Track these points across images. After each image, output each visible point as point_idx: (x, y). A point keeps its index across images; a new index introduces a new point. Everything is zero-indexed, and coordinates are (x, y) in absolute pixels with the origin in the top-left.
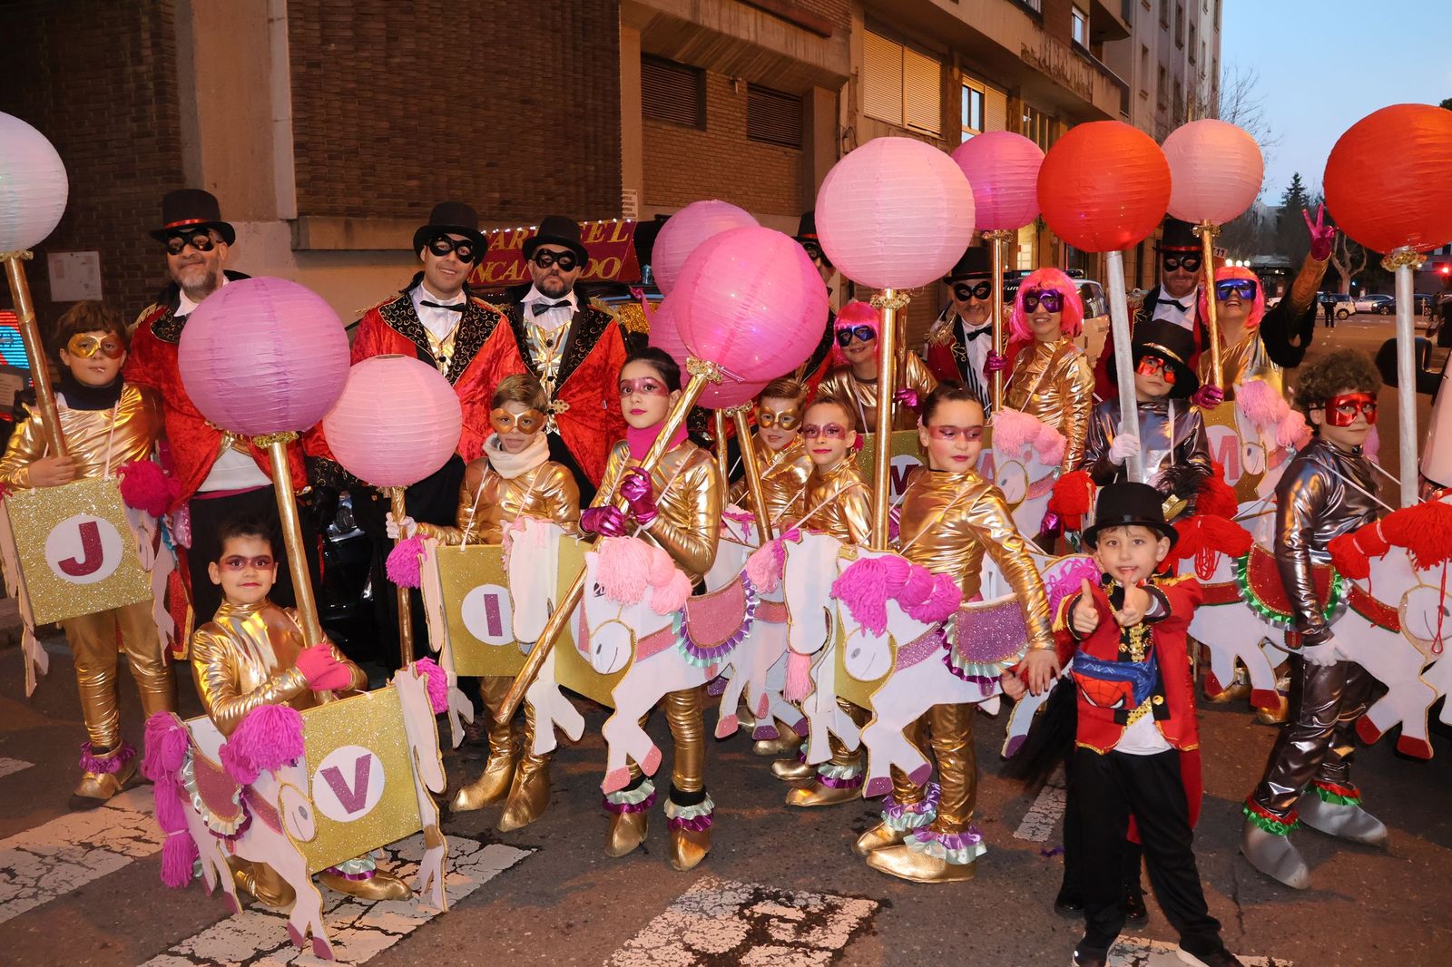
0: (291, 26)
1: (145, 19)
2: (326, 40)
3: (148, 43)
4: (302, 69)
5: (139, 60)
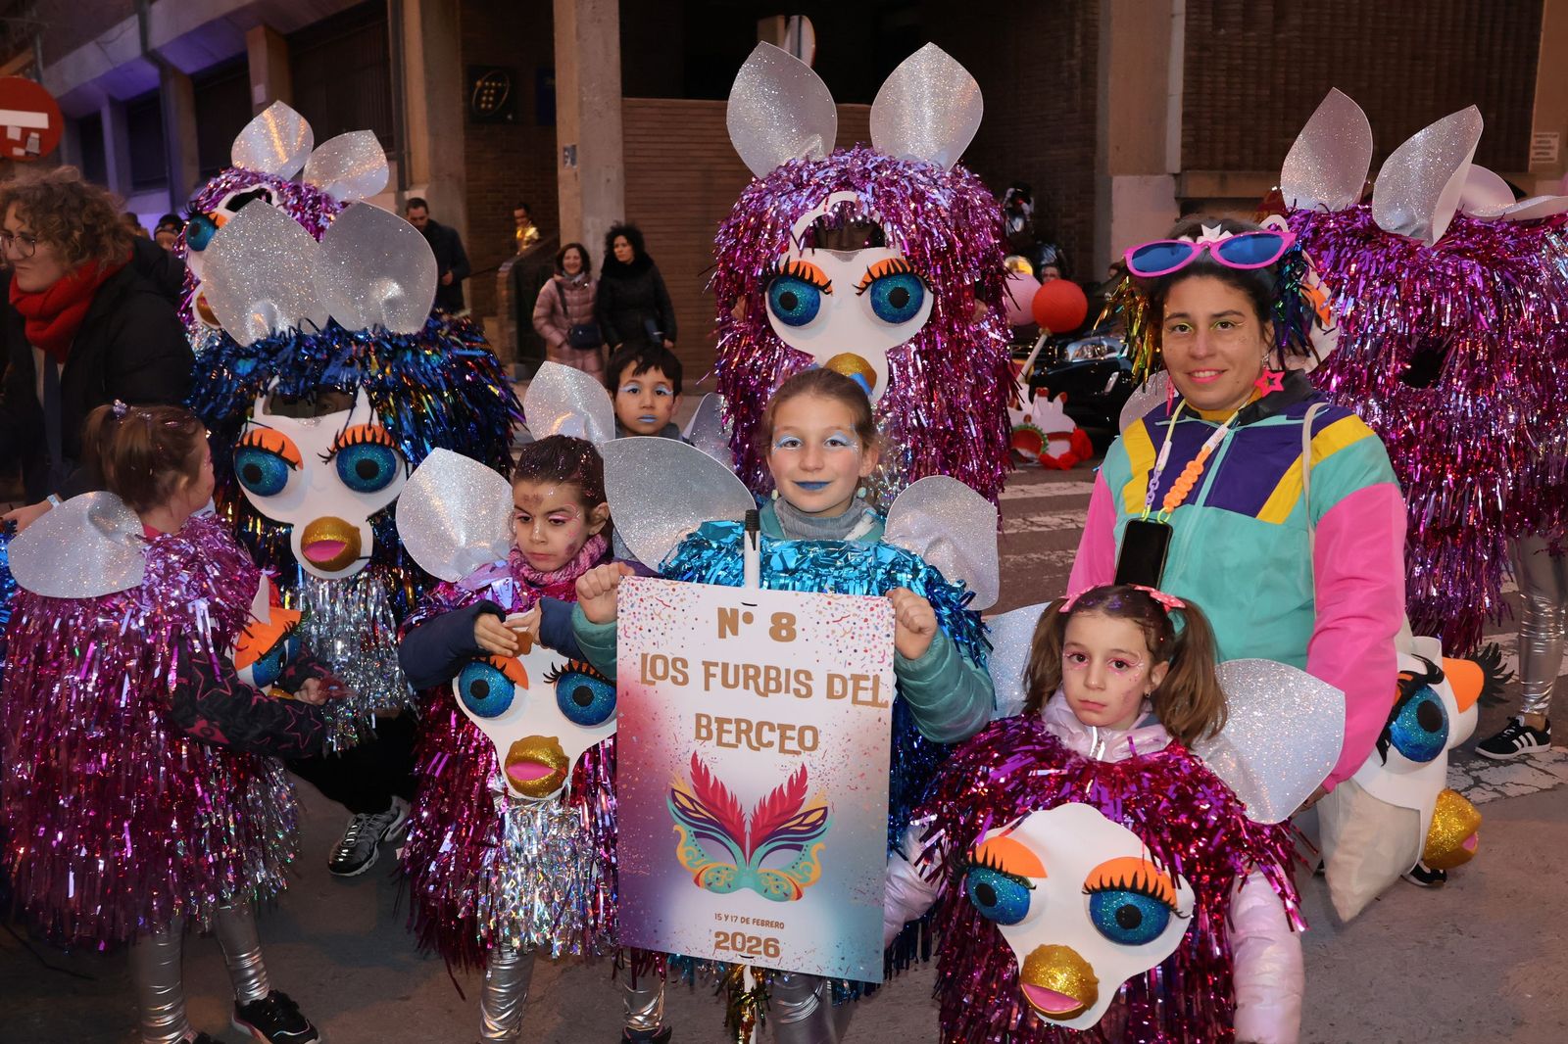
0: (1187, 19)
1: (1078, 25)
2: (1217, 25)
3: (1079, 43)
4: (1193, 54)
5: (1072, 55)
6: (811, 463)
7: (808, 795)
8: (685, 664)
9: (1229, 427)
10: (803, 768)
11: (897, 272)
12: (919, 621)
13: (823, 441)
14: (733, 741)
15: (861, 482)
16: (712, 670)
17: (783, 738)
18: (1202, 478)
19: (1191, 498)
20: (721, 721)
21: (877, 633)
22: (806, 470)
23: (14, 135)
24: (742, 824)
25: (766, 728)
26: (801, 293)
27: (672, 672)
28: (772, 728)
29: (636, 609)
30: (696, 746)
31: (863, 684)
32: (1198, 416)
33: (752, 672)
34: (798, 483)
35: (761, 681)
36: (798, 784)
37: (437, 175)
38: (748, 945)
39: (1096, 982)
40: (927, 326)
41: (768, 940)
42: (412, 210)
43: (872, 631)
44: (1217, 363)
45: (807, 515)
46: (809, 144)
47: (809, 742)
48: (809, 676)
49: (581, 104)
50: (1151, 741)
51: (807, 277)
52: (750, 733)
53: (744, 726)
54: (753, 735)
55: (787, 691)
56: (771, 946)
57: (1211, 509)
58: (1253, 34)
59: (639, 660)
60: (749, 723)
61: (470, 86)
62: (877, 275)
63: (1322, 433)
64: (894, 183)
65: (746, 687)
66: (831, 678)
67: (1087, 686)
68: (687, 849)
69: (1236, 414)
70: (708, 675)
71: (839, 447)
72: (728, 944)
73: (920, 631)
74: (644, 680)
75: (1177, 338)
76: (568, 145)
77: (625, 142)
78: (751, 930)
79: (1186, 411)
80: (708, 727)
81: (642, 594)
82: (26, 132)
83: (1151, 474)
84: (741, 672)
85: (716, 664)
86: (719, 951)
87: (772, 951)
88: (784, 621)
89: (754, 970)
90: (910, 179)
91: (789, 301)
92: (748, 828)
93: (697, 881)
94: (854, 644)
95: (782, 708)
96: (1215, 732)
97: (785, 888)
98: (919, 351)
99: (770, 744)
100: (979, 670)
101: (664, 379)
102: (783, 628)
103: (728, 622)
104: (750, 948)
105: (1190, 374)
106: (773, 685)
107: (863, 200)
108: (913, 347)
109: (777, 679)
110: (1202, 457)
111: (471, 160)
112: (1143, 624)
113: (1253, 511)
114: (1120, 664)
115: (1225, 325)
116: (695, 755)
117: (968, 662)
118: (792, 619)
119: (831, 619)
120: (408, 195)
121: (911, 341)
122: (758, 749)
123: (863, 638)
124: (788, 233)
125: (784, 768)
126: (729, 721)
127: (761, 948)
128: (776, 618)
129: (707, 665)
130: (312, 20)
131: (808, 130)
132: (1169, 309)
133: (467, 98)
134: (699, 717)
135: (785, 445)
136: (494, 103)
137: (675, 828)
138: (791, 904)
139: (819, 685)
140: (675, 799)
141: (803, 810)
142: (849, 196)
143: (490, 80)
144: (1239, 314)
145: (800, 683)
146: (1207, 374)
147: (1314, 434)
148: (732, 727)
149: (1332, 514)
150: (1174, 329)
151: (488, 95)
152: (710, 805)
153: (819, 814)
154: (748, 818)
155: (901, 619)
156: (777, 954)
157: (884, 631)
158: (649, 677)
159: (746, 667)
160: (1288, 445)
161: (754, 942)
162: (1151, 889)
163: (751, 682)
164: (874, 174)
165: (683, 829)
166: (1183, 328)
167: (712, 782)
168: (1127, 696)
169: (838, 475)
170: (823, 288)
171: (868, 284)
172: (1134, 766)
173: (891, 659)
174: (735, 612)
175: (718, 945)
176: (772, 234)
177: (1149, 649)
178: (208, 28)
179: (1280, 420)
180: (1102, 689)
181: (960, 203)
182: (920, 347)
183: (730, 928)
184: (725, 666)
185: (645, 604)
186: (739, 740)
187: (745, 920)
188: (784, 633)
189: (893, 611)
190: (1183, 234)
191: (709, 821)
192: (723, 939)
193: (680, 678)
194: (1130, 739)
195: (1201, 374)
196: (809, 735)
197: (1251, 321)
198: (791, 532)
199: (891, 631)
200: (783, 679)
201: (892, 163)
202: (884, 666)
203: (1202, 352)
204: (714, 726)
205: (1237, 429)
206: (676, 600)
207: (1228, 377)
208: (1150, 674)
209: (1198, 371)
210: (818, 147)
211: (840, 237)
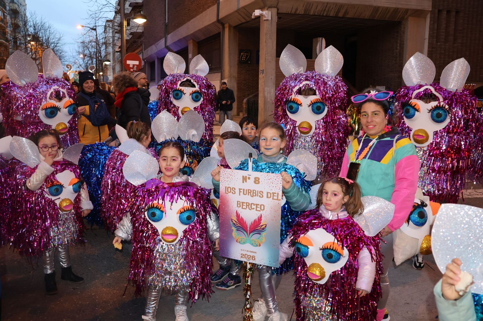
6: (268, 144)
7: (262, 221)
8: (235, 189)
9: (376, 140)
10: (261, 215)
11: (318, 102)
12: (288, 180)
13: (271, 139)
14: (245, 208)
15: (281, 149)
16: (241, 190)
17: (257, 207)
18: (368, 152)
19: (365, 157)
20: (243, 203)
21: (278, 183)
22: (267, 145)
23: (131, 66)
24: (247, 228)
25: (253, 205)
26: (294, 106)
27: (232, 191)
28: (254, 205)
29: (224, 176)
30: (237, 209)
31: (275, 195)
32: (369, 137)
33: (250, 191)
34: (265, 149)
35: (252, 193)
36: (260, 219)
37: (230, 76)
38: (248, 257)
39: (325, 272)
40: (326, 115)
41: (253, 256)
42: (223, 85)
43: (277, 182)
44: (374, 123)
45: (267, 156)
46: (300, 69)
47: (262, 209)
48: (262, 192)
49: (265, 59)
50: (343, 215)
51: (296, 102)
52: (249, 206)
53: (248, 204)
54: (250, 206)
55: (258, 196)
56: (253, 258)
57: (369, 160)
58: (447, 44)
59: (225, 188)
60: (249, 203)
61: (240, 54)
62: (313, 102)
63: (398, 142)
64: (319, 80)
65: (248, 195)
66: (268, 193)
67: (327, 200)
68: (235, 233)
69: (378, 137)
70: (240, 192)
71: (275, 141)
72: (244, 257)
73: (288, 182)
74: (226, 193)
75: (364, 118)
76: (262, 69)
77: (276, 69)
78: (249, 254)
79: (367, 136)
80: (240, 204)
81: (225, 172)
82: (134, 65)
83: (357, 151)
84: (247, 191)
85: (242, 189)
86: (242, 258)
87: (253, 259)
88: (257, 179)
89: (250, 263)
90: (323, 79)
91: (291, 108)
92: (248, 229)
93: (237, 241)
94: (273, 185)
95: (256, 200)
96: (361, 214)
97: (257, 244)
98: (323, 122)
99: (254, 209)
100: (307, 194)
101: (253, 126)
102: (257, 181)
103: (245, 179)
104: (249, 258)
105: (367, 126)
106: (254, 194)
107: (312, 84)
108: (322, 121)
109: (255, 193)
110: (369, 147)
111: (239, 73)
112: (341, 185)
113: (379, 160)
114: (335, 195)
115: (376, 114)
116: (237, 211)
117: (304, 192)
118: (259, 179)
119: (267, 179)
120: (223, 81)
121: (322, 119)
122: (251, 210)
123: (275, 184)
124: (292, 90)
125: (257, 214)
126: (244, 203)
127: (251, 258)
128: (255, 178)
129: (240, 189)
130: (204, 38)
131: (299, 66)
132: (362, 111)
133: (239, 58)
134: (238, 202)
135: (263, 140)
136: (246, 59)
137: (232, 228)
138: (258, 247)
139: (265, 195)
140: (232, 221)
141: (260, 225)
142: (308, 82)
143: (245, 53)
144: (379, 111)
145: (260, 194)
146: (371, 126)
147: (396, 142)
148: (245, 204)
149: (400, 162)
150: (363, 115)
151: (244, 57)
152: (240, 223)
153: (265, 226)
154: (248, 226)
155: (284, 179)
156: (255, 260)
157: (280, 182)
158: (227, 192)
159: (248, 190)
160: (390, 145)
161: (250, 256)
162: (334, 249)
163: (250, 194)
164: (315, 77)
165: (234, 229)
166: (365, 115)
167: (240, 217)
168: (337, 203)
169: (274, 147)
170: (300, 105)
171: (311, 104)
172: (338, 221)
173: (281, 189)
174: (246, 177)
175: (241, 257)
176: (288, 91)
177: (343, 192)
178: (180, 41)
179: (389, 139)
180: (330, 200)
181: (336, 85)
182: (324, 121)
183: (244, 253)
184: (244, 190)
185: (226, 175)
186: (247, 207)
187: (248, 251)
188: (257, 182)
189: (282, 178)
190: (366, 93)
191: (240, 227)
192: (243, 256)
193: (234, 192)
194: (338, 214)
195: (370, 127)
196: (262, 207)
197: (382, 113)
198: (265, 161)
199: (281, 182)
200: (257, 193)
201: (319, 75)
202: (280, 191)
203: (370, 121)
204: (241, 204)
205: (378, 140)
206: (233, 174)
207: (377, 127)
208: (343, 198)
209: (369, 126)
210: (302, 70)
211: (306, 93)
